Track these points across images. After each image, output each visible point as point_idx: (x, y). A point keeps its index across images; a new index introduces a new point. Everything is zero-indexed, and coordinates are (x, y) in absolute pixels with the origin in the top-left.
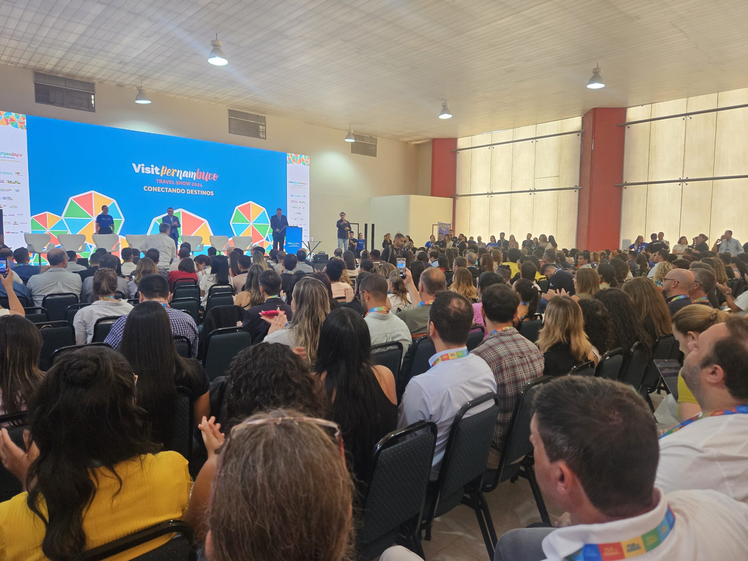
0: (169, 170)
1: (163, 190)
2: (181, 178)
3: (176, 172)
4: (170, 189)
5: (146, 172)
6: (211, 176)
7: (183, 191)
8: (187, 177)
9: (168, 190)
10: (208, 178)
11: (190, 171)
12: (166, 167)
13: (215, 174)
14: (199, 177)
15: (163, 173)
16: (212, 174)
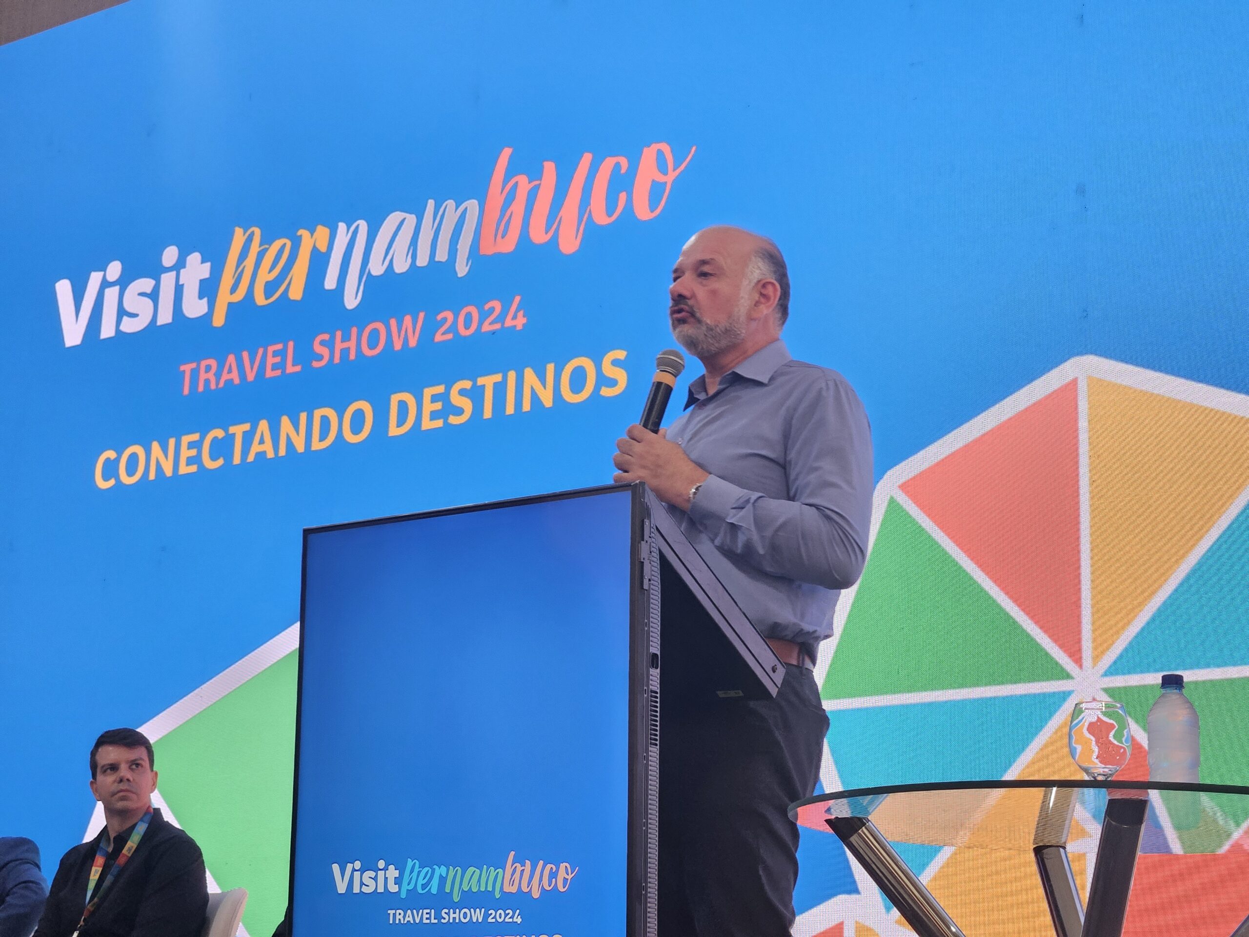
0: (277, 244)
1: (215, 449)
3: (323, 248)
9: (247, 441)
10: (589, 207)
11: (431, 203)
12: (257, 231)
13: (655, 147)
14: (503, 237)
15: (233, 290)
16: (624, 162)
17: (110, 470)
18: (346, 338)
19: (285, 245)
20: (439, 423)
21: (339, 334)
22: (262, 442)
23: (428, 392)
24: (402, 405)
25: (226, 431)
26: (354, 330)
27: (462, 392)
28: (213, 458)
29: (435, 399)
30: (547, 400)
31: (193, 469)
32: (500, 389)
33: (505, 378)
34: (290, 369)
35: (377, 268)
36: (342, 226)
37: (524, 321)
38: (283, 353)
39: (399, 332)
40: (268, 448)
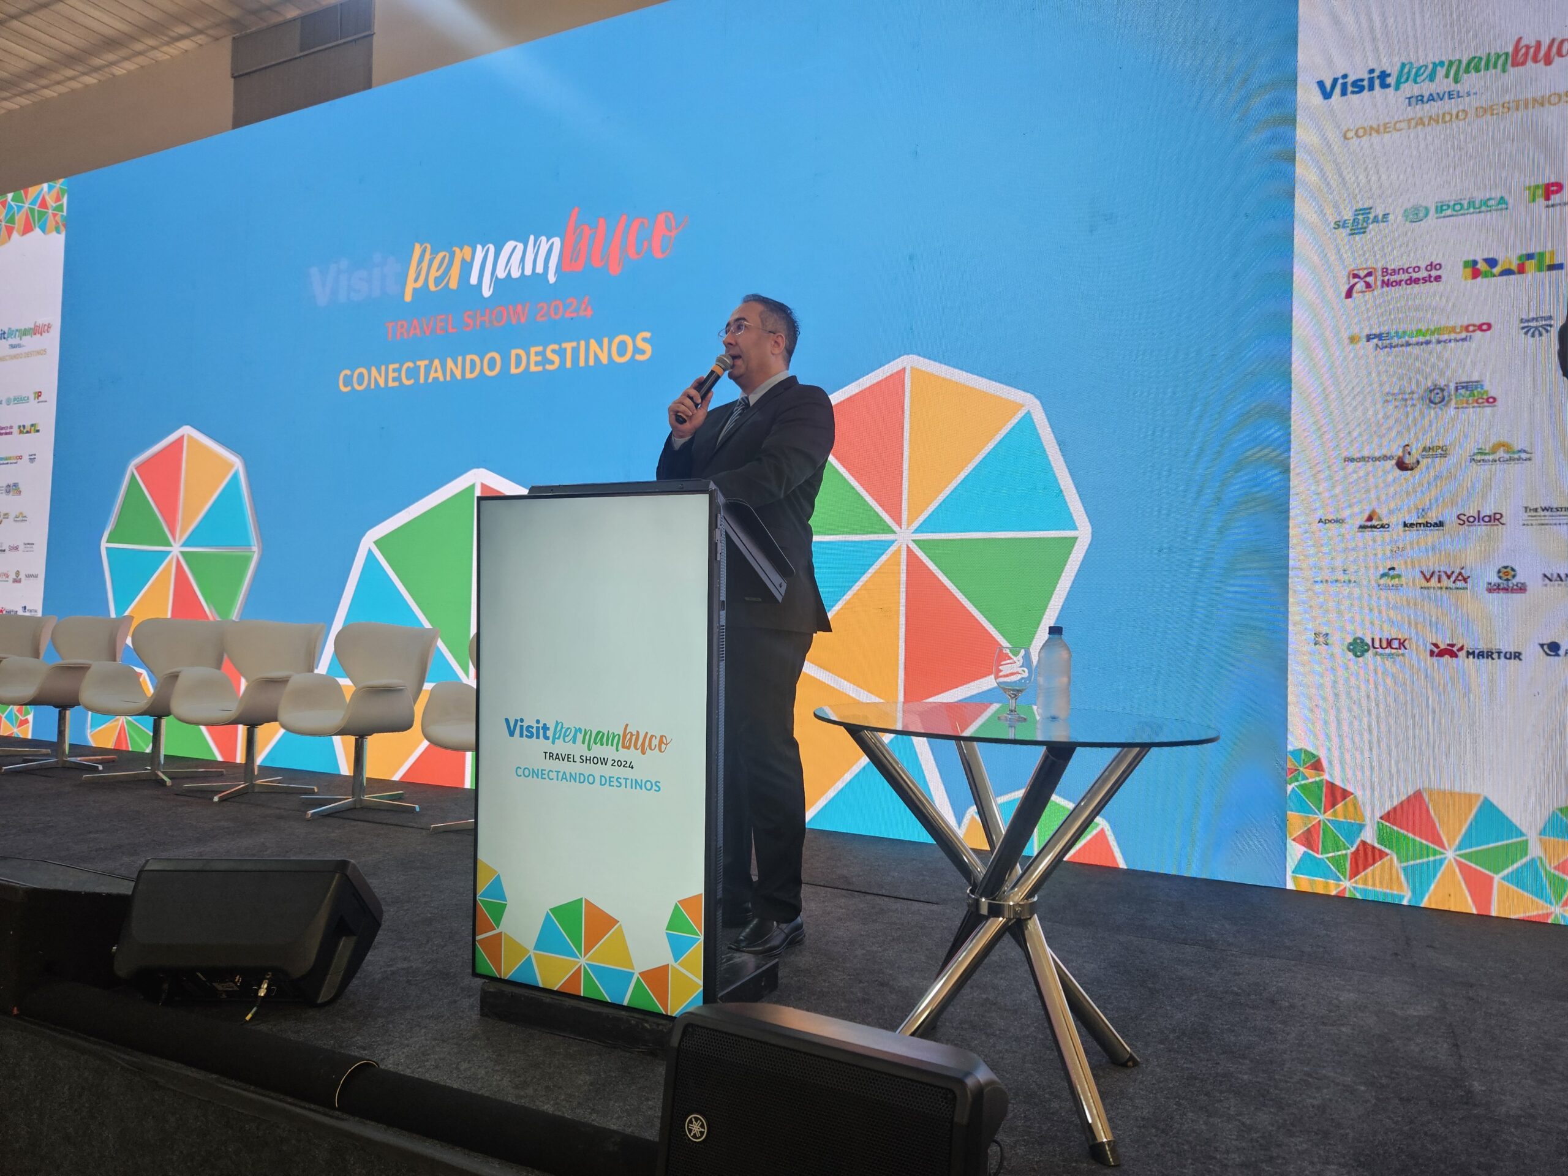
0: (441, 255)
1: (410, 373)
2: (486, 292)
3: (468, 259)
7: (492, 364)
8: (516, 273)
9: (428, 370)
10: (626, 248)
11: (532, 238)
12: (429, 246)
13: (665, 215)
14: (576, 261)
15: (416, 280)
16: (647, 222)
17: (348, 381)
18: (483, 315)
19: (445, 255)
20: (540, 368)
22: (436, 371)
23: (533, 350)
24: (518, 356)
25: (415, 363)
26: (488, 311)
27: (554, 351)
28: (408, 379)
29: (537, 354)
30: (604, 359)
31: (396, 384)
32: (575, 350)
33: (578, 344)
34: (451, 330)
35: (501, 274)
36: (479, 247)
37: (591, 312)
38: (447, 320)
39: (515, 314)
40: (440, 375)
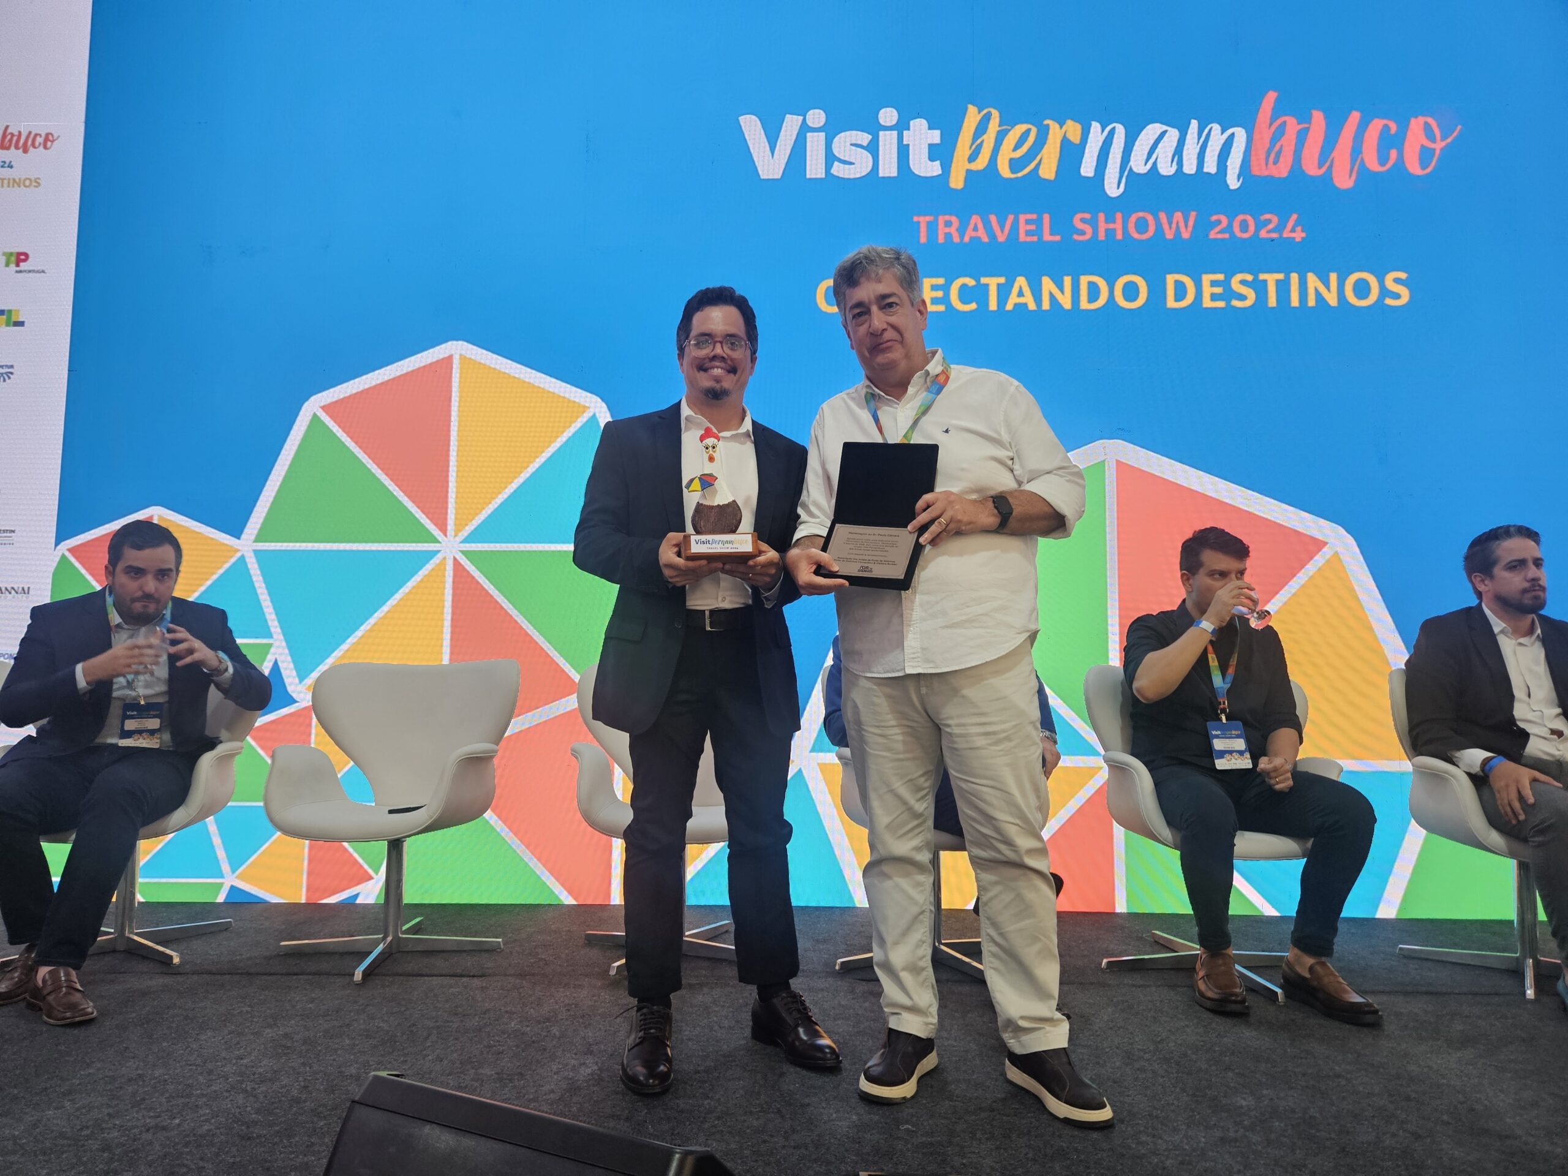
0: (1020, 129)
1: (965, 294)
2: (1113, 188)
3: (1076, 139)
4: (1021, 281)
5: (838, 169)
6: (1390, 142)
7: (1131, 292)
8: (1167, 169)
9: (1004, 292)
10: (1360, 156)
11: (1194, 123)
12: (995, 114)
13: (1422, 120)
14: (1275, 163)
15: (972, 158)
16: (1394, 128)
18: (1110, 219)
19: (1029, 130)
20: (1221, 304)
21: (1101, 217)
22: (1021, 294)
23: (1206, 279)
24: (1180, 286)
25: (978, 281)
26: (1119, 216)
27: (1244, 282)
28: (963, 300)
29: (1213, 284)
30: (1332, 299)
32: (1283, 287)
33: (1288, 277)
34: (1047, 237)
35: (1139, 167)
36: (1095, 126)
37: (1304, 235)
38: (1039, 222)
39: (1170, 223)
40: (1028, 301)
